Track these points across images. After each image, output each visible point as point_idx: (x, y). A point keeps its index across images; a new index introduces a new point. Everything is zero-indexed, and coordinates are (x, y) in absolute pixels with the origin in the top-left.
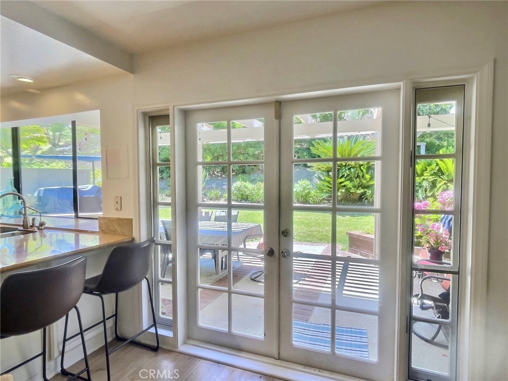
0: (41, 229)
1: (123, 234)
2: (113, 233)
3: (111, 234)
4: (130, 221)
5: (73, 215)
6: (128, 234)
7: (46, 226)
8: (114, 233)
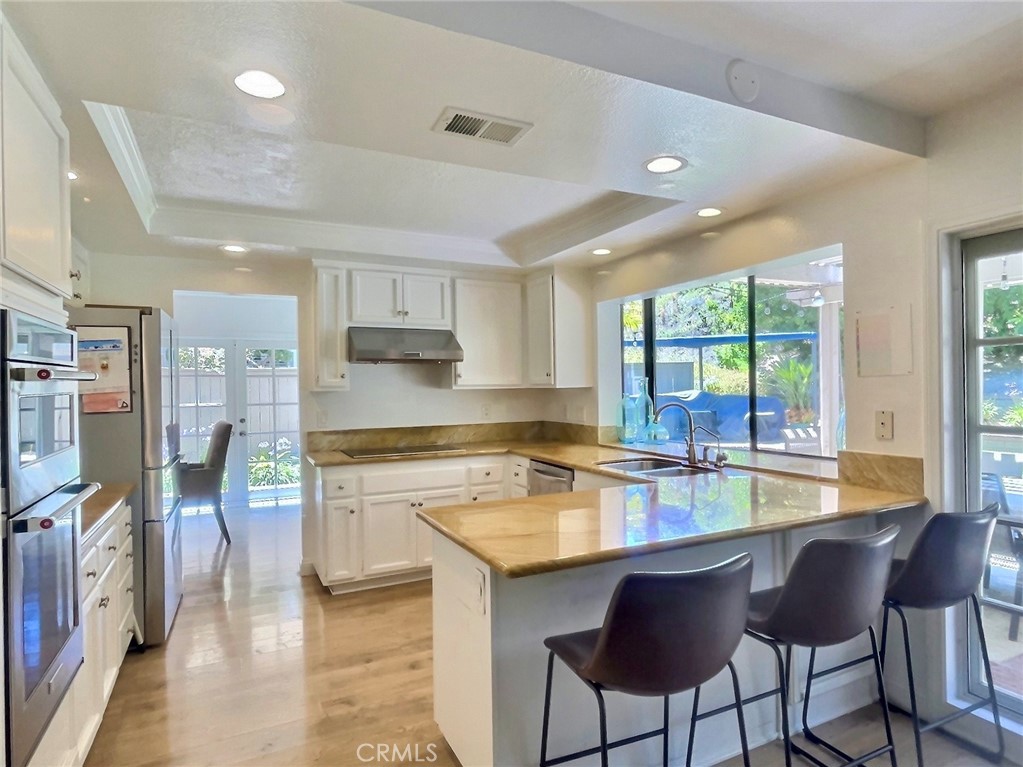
0: (720, 467)
1: (900, 491)
2: (872, 485)
3: (869, 487)
4: (916, 465)
5: (748, 445)
6: (911, 491)
7: (727, 462)
8: (876, 485)
